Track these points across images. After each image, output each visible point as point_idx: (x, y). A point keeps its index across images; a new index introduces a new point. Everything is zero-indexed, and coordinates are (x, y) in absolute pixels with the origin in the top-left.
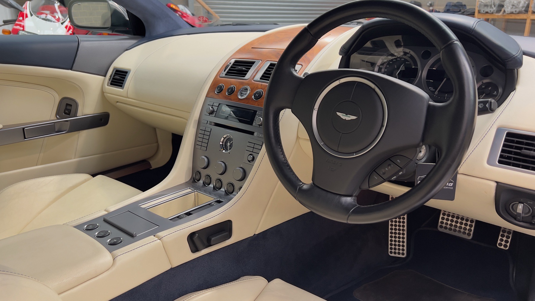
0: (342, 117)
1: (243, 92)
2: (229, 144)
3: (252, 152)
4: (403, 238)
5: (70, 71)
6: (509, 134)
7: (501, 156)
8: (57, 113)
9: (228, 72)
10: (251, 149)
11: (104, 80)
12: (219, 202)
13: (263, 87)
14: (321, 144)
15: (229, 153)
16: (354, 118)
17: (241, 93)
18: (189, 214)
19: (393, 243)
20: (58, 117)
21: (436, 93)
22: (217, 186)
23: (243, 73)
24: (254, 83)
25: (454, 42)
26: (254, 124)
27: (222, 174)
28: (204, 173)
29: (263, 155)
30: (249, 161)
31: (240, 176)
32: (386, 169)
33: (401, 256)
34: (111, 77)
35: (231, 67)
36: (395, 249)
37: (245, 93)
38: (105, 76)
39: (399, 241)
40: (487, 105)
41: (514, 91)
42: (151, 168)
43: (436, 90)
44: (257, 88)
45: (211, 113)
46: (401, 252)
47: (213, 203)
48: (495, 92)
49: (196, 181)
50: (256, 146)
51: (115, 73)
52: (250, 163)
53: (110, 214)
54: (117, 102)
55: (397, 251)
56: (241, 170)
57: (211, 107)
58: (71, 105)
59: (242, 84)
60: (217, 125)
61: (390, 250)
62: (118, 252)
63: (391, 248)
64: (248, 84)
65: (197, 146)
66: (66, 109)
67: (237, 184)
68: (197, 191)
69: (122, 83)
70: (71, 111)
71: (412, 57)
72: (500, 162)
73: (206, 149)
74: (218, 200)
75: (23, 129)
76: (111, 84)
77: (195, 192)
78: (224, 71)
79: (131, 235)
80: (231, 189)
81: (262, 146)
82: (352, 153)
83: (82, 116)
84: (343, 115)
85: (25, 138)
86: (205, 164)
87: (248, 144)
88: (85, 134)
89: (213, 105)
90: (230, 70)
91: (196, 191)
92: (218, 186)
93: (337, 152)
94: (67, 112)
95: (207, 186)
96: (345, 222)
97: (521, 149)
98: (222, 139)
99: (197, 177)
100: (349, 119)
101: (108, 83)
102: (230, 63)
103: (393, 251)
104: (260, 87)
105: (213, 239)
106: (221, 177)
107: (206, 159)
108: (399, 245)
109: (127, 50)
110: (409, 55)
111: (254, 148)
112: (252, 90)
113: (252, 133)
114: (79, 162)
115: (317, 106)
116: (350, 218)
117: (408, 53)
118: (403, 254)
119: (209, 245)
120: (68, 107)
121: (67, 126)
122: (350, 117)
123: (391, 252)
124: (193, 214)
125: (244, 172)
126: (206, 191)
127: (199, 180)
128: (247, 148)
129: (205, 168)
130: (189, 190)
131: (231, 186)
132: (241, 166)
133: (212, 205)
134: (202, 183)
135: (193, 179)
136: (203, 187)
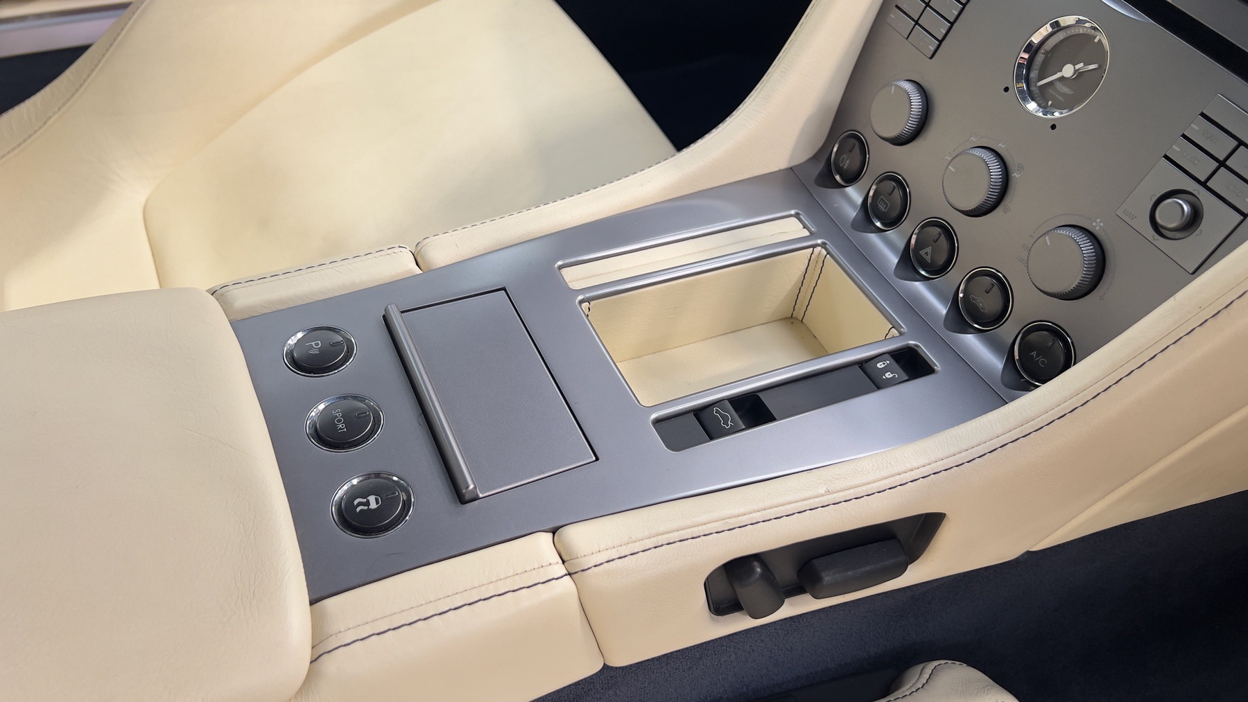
2: (1068, 71)
3: (1204, 184)
10: (1202, 167)
12: (912, 365)
15: (1053, 127)
22: (922, 252)
28: (884, 158)
47: (880, 365)
49: (838, 178)
52: (1161, 242)
56: (1087, 247)
65: (894, 15)
68: (823, 245)
73: (932, 48)
74: (911, 350)
77: (814, 246)
80: (988, 303)
86: (903, 124)
87: (1197, 129)
91: (819, 241)
92: (928, 258)
95: (878, 224)
98: (1046, 30)
99: (849, 163)
106: (961, 226)
111: (1221, 161)
124: (771, 418)
125: (1100, 265)
126: (863, 262)
127: (852, 178)
128: (1180, 151)
129: (900, 141)
130: (790, 228)
131: (996, 290)
132: (1097, 226)
133: (877, 384)
134: (859, 200)
135: (821, 165)
136: (855, 225)
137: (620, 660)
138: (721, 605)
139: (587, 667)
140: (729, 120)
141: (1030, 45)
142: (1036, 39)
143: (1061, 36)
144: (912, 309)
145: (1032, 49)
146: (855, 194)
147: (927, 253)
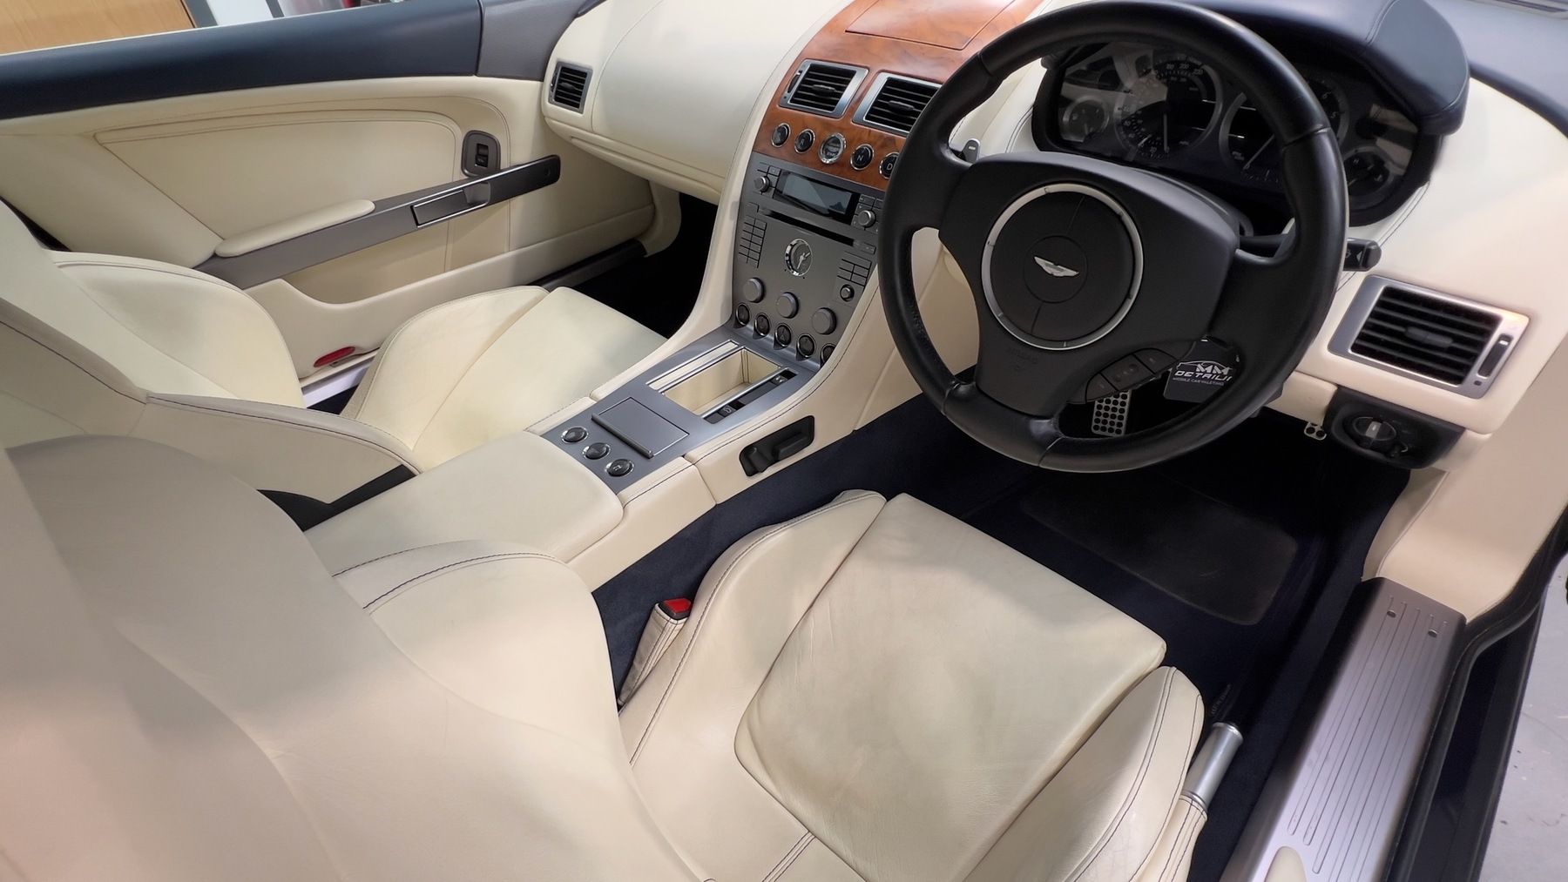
0: (1045, 268)
1: (830, 148)
2: (802, 258)
3: (851, 281)
4: (1123, 404)
5: (473, 79)
6: (1390, 292)
7: (1361, 337)
8: (464, 165)
9: (796, 94)
10: (848, 275)
11: (542, 88)
12: (788, 375)
13: (872, 139)
14: (998, 315)
15: (805, 277)
16: (1072, 273)
17: (827, 151)
18: (736, 405)
19: (1103, 411)
20: (466, 171)
21: (1247, 166)
23: (828, 100)
24: (854, 128)
25: (1318, 130)
26: (854, 222)
27: (791, 316)
28: (756, 309)
29: (872, 293)
30: (845, 299)
31: (827, 325)
32: (1125, 373)
33: (1114, 435)
34: (553, 82)
35: (804, 81)
36: (1105, 422)
37: (835, 150)
38: (542, 79)
39: (1114, 410)
40: (1359, 257)
41: (1426, 185)
42: (646, 254)
43: (1247, 159)
44: (860, 141)
45: (766, 189)
46: (1115, 427)
47: (777, 379)
48: (1380, 176)
49: (741, 323)
50: (857, 270)
51: (561, 75)
52: (847, 304)
53: (600, 404)
54: (572, 137)
55: (1108, 426)
56: (828, 314)
57: (765, 177)
58: (486, 147)
59: (828, 126)
60: (775, 215)
61: (1094, 424)
62: (628, 492)
63: (1097, 421)
64: (841, 130)
65: (739, 256)
66: (478, 155)
67: (821, 342)
68: (745, 348)
69: (579, 99)
70: (489, 159)
71: (1205, 77)
72: (1355, 348)
73: (757, 264)
74: (785, 371)
75: (412, 207)
76: (557, 99)
77: (741, 350)
78: (789, 92)
79: (646, 456)
80: (808, 347)
81: (870, 270)
82: (1060, 342)
83: (511, 168)
84: (1047, 265)
85: (418, 224)
86: (758, 294)
87: (843, 264)
88: (519, 203)
89: (767, 173)
90: (800, 88)
91: (743, 347)
92: (783, 340)
93: (1031, 335)
94: (480, 160)
95: (761, 336)
96: (1036, 465)
97: (1405, 324)
98: (789, 248)
99: (743, 316)
100: (1061, 274)
101: (550, 96)
102: (801, 72)
103: (1100, 425)
104: (865, 137)
105: (782, 451)
106: (789, 322)
107: (758, 284)
108: (1113, 416)
109: (577, 16)
110: (1200, 72)
111: (852, 272)
112: (849, 143)
113: (849, 242)
114: (518, 258)
115: (993, 237)
116: (1045, 459)
117: (1198, 67)
118: (1118, 432)
119: (775, 460)
120: (482, 151)
121: (487, 192)
122: (1062, 270)
123: (1096, 428)
124: (744, 405)
125: (835, 319)
126: (763, 350)
127: (747, 322)
128: (840, 272)
129: (757, 301)
130: (731, 346)
131: (809, 341)
132: (828, 306)
133: (777, 384)
134: (753, 328)
135: (734, 321)
136: (754, 337)
137: (721, 501)
138: (750, 472)
139: (710, 506)
140: (692, 314)
141: (787, 255)
142: (787, 252)
143: (795, 248)
144: (784, 359)
145: (789, 255)
146: (750, 327)
147: (782, 338)
